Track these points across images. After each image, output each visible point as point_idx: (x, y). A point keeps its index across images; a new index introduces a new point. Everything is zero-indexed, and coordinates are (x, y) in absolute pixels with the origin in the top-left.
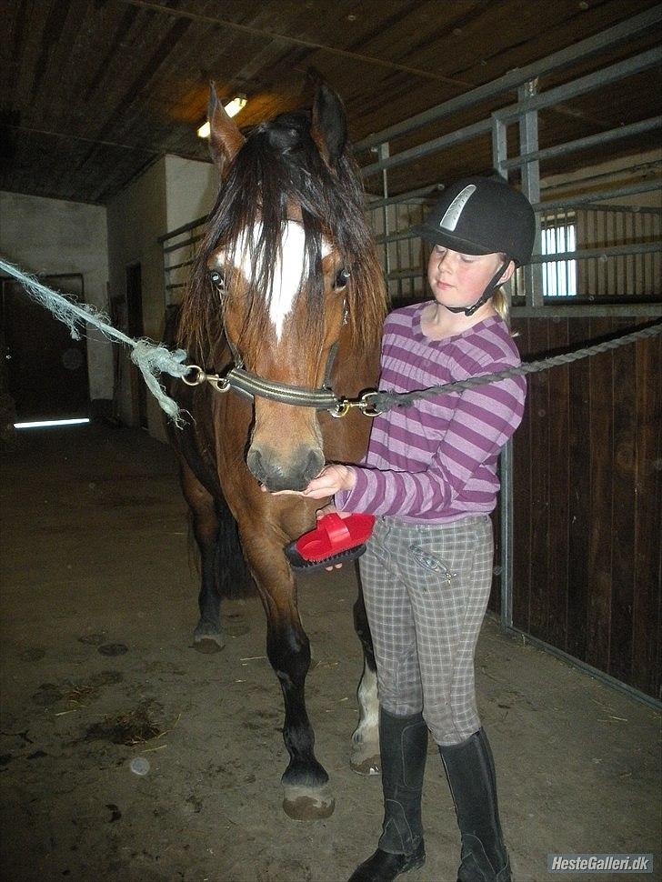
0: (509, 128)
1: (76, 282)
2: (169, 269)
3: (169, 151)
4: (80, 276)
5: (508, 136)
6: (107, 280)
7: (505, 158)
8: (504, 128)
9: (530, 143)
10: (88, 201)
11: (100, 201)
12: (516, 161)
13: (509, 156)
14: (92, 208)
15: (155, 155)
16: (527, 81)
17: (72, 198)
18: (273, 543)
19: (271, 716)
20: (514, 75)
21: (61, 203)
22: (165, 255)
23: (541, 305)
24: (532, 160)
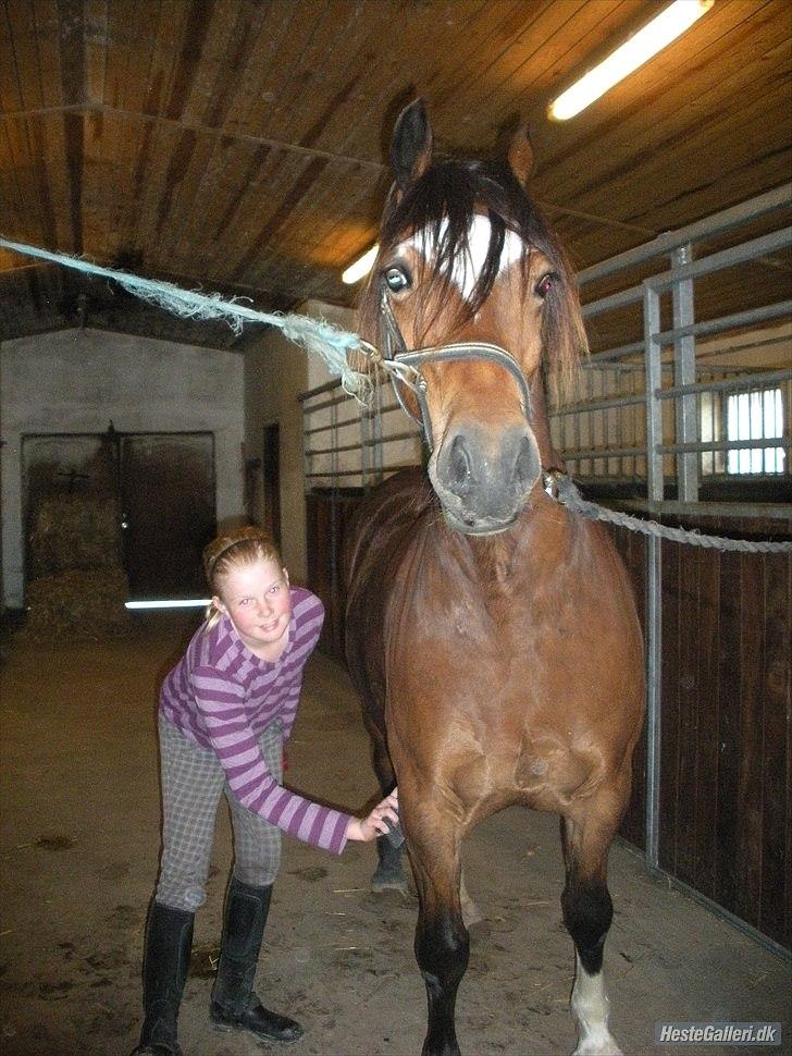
0: (661, 299)
1: (208, 440)
2: (309, 433)
3: (312, 296)
4: (210, 433)
6: (242, 440)
7: (658, 331)
8: (657, 299)
9: (684, 315)
10: (222, 348)
11: (236, 348)
12: (668, 334)
13: (662, 329)
14: (227, 356)
15: (296, 300)
16: (679, 246)
17: (203, 344)
18: (440, 810)
19: (366, 955)
20: (668, 238)
21: (192, 349)
22: (305, 416)
23: (696, 500)
24: (686, 335)
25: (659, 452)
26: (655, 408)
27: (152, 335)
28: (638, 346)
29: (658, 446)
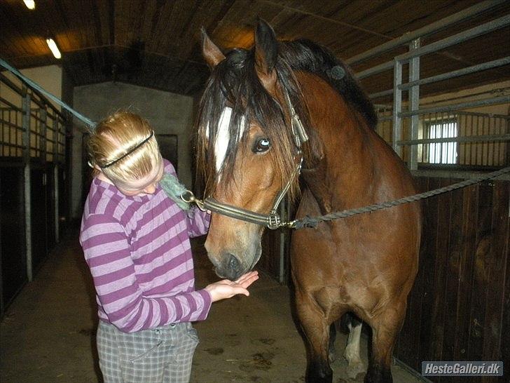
0: (403, 66)
1: (174, 139)
4: (176, 136)
5: (403, 70)
7: (400, 83)
8: (401, 66)
9: (415, 74)
10: (183, 93)
11: (189, 94)
12: (406, 85)
13: (403, 82)
14: (185, 98)
16: (414, 39)
17: (174, 92)
20: (408, 35)
21: (168, 94)
23: (416, 169)
24: (415, 85)
25: (398, 144)
26: (398, 122)
27: (149, 86)
28: (390, 91)
29: (398, 141)
